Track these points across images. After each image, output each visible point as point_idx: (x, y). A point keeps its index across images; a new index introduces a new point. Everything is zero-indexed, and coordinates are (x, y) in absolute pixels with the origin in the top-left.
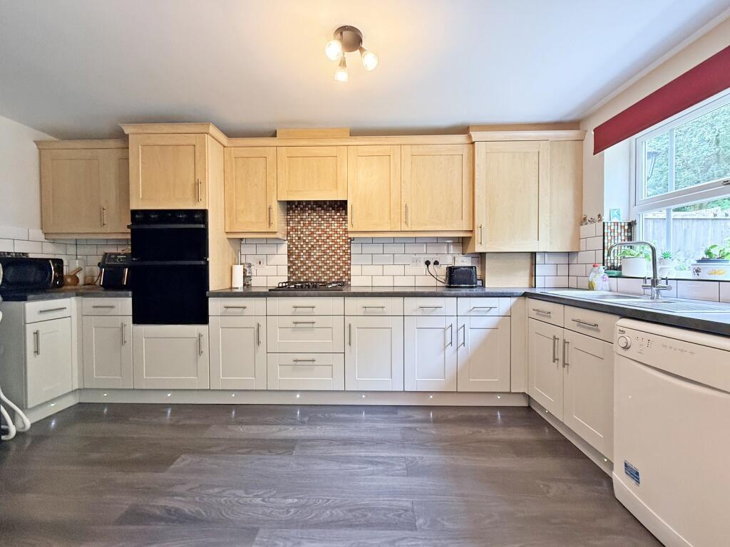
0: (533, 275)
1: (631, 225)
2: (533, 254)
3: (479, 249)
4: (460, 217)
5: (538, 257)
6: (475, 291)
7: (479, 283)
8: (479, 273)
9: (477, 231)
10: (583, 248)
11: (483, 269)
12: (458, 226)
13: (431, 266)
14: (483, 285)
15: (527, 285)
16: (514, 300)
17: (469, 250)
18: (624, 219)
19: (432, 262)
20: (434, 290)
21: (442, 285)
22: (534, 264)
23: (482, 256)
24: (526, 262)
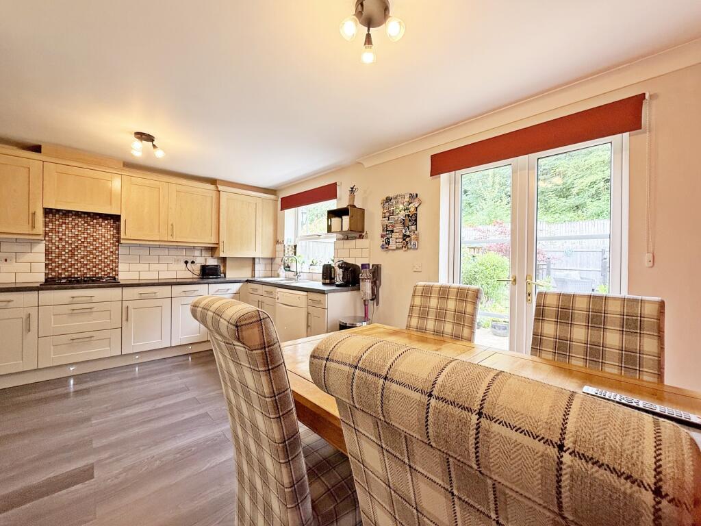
0: (254, 270)
1: (295, 246)
2: (254, 259)
3: (222, 255)
4: (210, 235)
5: (257, 260)
6: (219, 280)
7: (222, 275)
8: (222, 269)
9: (221, 244)
10: (277, 256)
11: (225, 266)
12: (209, 240)
13: (189, 265)
14: (225, 277)
15: (250, 276)
16: (241, 284)
17: (216, 255)
18: (293, 244)
19: (190, 262)
20: (191, 280)
21: (197, 277)
22: (254, 264)
23: (224, 259)
24: (250, 263)
